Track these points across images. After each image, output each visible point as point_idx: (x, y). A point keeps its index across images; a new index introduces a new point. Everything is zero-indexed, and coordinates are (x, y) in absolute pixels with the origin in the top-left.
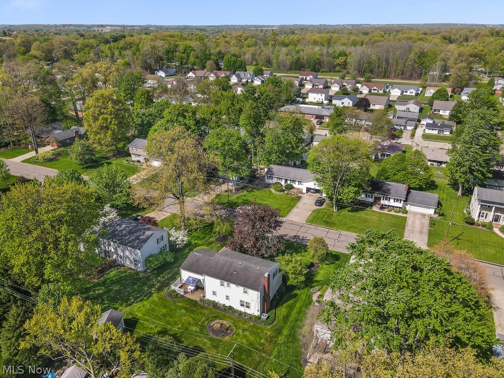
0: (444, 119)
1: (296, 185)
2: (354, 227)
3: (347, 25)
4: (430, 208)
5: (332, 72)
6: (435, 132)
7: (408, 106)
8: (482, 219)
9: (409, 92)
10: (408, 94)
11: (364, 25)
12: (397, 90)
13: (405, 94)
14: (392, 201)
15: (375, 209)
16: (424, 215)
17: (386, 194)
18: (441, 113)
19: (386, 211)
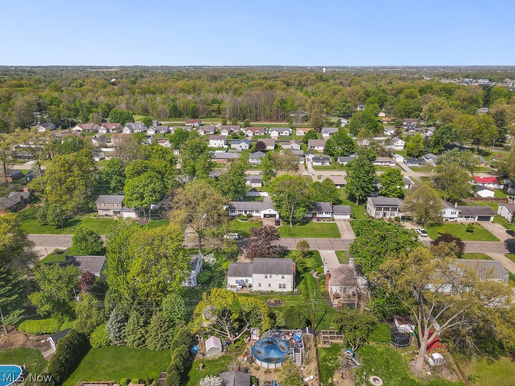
0: (319, 153)
1: (254, 214)
2: (309, 234)
3: (189, 67)
4: (347, 215)
5: (210, 117)
6: (320, 164)
7: (292, 145)
8: (377, 217)
9: (284, 133)
10: (284, 134)
11: (204, 66)
12: (275, 132)
13: (281, 134)
14: (324, 214)
15: (314, 221)
16: (345, 220)
17: (320, 210)
18: (316, 148)
19: (321, 222)
